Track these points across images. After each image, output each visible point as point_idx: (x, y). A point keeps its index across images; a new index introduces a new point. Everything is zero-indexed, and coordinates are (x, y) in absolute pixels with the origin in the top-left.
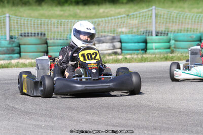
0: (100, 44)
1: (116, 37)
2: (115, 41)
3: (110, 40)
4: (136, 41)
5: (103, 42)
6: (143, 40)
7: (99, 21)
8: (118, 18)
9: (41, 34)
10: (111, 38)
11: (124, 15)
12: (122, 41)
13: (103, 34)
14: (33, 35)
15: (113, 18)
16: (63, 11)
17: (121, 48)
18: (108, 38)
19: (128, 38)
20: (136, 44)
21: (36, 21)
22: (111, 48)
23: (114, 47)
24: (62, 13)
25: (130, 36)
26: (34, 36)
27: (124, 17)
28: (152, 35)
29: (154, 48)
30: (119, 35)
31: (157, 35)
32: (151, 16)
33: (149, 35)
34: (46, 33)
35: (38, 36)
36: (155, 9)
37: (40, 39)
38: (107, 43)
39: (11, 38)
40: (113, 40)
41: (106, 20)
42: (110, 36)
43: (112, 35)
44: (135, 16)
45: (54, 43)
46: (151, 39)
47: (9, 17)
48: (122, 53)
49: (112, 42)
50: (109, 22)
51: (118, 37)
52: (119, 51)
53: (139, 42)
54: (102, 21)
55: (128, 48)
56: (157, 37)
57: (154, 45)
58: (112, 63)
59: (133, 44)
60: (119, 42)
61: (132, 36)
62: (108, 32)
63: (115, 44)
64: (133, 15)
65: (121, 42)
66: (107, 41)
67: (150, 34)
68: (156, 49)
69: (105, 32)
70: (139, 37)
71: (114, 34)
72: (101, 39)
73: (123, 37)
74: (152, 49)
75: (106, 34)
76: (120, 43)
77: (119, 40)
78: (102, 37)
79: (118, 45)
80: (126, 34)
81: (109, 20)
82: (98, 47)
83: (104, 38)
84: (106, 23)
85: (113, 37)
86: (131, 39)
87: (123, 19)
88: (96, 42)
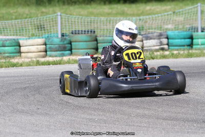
0: (148, 41)
1: (163, 34)
2: (162, 37)
3: (157, 36)
4: (182, 37)
5: (151, 39)
6: (189, 36)
7: (146, 19)
8: (165, 15)
9: (91, 32)
10: (158, 34)
11: (170, 12)
12: (169, 37)
13: (151, 31)
14: (83, 32)
15: (160, 15)
16: (111, 8)
17: (168, 44)
18: (155, 34)
19: (175, 35)
20: (183, 40)
21: (86, 19)
22: (159, 44)
23: (161, 44)
24: (110, 11)
25: (176, 32)
26: (85, 33)
27: (171, 14)
28: (197, 31)
29: (200, 43)
30: (166, 32)
31: (202, 31)
32: (197, 13)
33: (194, 31)
34: (96, 31)
35: (88, 33)
36: (201, 6)
37: (90, 36)
38: (154, 39)
39: (63, 35)
40: (160, 36)
41: (153, 18)
42: (157, 32)
43: (159, 31)
44: (181, 13)
45: (103, 40)
46: (197, 35)
47: (61, 15)
48: (169, 49)
49: (159, 39)
50: (156, 19)
51: (165, 34)
52: (166, 47)
53: (185, 38)
54: (149, 18)
55: (174, 44)
56: (203, 33)
57: (200, 41)
58: (160, 58)
59: (179, 40)
60: (166, 38)
61: (179, 32)
62: (155, 29)
63: (162, 40)
64: (179, 12)
65: (167, 38)
66: (154, 38)
67: (196, 30)
68: (202, 45)
69: (152, 29)
70: (185, 33)
71: (161, 30)
72: (149, 35)
73: (170, 33)
74: (198, 45)
75: (153, 31)
76: (167, 40)
77: (166, 37)
78: (149, 34)
79: (165, 41)
80: (172, 30)
81: (156, 17)
82: (146, 43)
83: (151, 35)
84: (153, 20)
85: (160, 33)
86: (178, 35)
87: (169, 16)
88: (144, 39)
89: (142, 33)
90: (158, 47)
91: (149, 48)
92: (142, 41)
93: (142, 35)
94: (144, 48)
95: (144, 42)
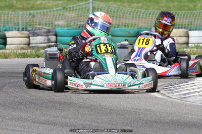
0: (35, 37)
1: (52, 30)
2: (50, 34)
3: (44, 32)
5: (38, 35)
7: (34, 13)
8: (54, 11)
10: (46, 31)
11: (60, 8)
12: (58, 34)
13: (38, 26)
15: (48, 10)
17: (56, 42)
18: (43, 30)
19: (64, 32)
22: (46, 41)
23: (49, 41)
25: (65, 30)
27: (60, 10)
30: (55, 28)
32: (88, 10)
36: (92, 2)
38: (42, 36)
40: (48, 33)
41: (41, 13)
42: (45, 29)
43: (47, 28)
44: (72, 9)
49: (47, 36)
50: (44, 15)
51: (54, 30)
54: (37, 13)
55: (63, 42)
59: (69, 38)
60: (54, 35)
61: (68, 29)
62: (43, 25)
63: (49, 37)
64: (70, 8)
65: (56, 35)
66: (42, 34)
69: (39, 25)
70: (75, 31)
71: (49, 27)
72: (36, 31)
73: (59, 30)
76: (55, 37)
77: (54, 33)
79: (53, 38)
80: (62, 27)
81: (44, 12)
82: (33, 39)
83: (39, 31)
84: (41, 15)
85: (48, 30)
86: (67, 33)
87: (59, 11)
88: (30, 35)
89: (29, 29)
90: (45, 45)
91: (36, 45)
92: (29, 37)
93: (29, 31)
94: (31, 45)
95: (31, 38)
